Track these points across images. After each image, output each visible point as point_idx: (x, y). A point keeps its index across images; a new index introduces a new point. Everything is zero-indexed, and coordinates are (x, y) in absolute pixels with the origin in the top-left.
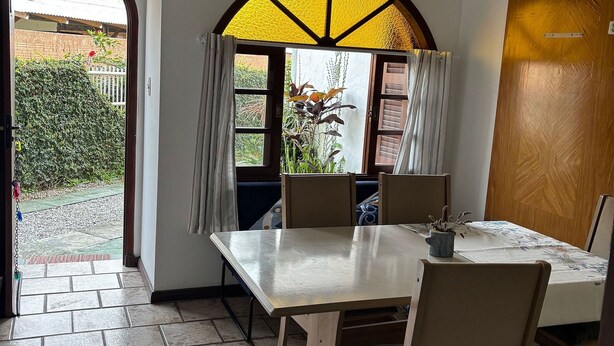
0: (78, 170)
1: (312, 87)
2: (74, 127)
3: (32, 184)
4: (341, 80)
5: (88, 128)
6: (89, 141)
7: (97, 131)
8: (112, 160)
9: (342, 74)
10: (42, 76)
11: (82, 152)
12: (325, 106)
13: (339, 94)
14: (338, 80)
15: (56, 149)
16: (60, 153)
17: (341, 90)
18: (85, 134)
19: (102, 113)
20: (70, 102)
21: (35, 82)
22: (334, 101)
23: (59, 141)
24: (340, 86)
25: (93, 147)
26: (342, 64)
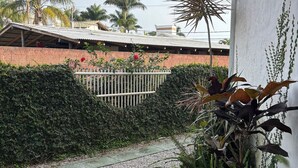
0: (66, 147)
1: (243, 80)
2: (61, 115)
3: (24, 161)
4: (286, 70)
5: (74, 116)
6: (75, 125)
7: (82, 117)
8: (96, 138)
9: (287, 61)
10: (30, 77)
11: (69, 134)
12: (261, 108)
13: (284, 89)
14: (281, 70)
15: (45, 133)
16: (49, 135)
17: (286, 83)
18: (72, 120)
19: (87, 104)
20: (56, 97)
21: (24, 82)
22: (275, 100)
23: (47, 126)
24: (285, 79)
25: (79, 129)
26: (288, 48)
